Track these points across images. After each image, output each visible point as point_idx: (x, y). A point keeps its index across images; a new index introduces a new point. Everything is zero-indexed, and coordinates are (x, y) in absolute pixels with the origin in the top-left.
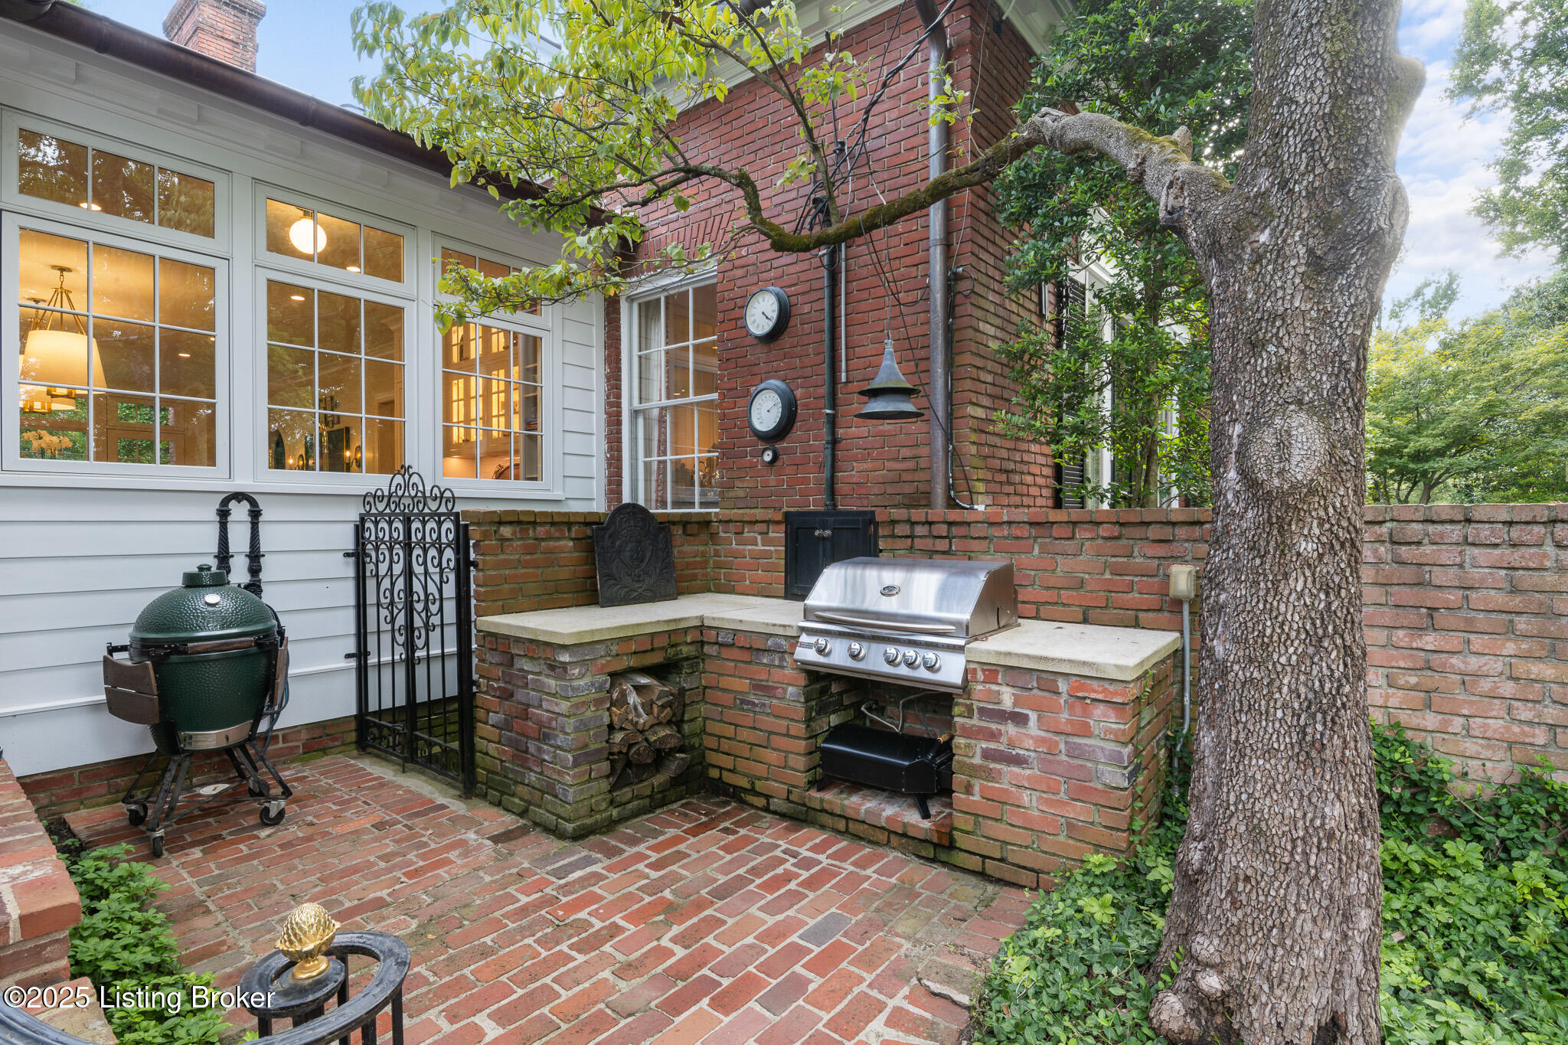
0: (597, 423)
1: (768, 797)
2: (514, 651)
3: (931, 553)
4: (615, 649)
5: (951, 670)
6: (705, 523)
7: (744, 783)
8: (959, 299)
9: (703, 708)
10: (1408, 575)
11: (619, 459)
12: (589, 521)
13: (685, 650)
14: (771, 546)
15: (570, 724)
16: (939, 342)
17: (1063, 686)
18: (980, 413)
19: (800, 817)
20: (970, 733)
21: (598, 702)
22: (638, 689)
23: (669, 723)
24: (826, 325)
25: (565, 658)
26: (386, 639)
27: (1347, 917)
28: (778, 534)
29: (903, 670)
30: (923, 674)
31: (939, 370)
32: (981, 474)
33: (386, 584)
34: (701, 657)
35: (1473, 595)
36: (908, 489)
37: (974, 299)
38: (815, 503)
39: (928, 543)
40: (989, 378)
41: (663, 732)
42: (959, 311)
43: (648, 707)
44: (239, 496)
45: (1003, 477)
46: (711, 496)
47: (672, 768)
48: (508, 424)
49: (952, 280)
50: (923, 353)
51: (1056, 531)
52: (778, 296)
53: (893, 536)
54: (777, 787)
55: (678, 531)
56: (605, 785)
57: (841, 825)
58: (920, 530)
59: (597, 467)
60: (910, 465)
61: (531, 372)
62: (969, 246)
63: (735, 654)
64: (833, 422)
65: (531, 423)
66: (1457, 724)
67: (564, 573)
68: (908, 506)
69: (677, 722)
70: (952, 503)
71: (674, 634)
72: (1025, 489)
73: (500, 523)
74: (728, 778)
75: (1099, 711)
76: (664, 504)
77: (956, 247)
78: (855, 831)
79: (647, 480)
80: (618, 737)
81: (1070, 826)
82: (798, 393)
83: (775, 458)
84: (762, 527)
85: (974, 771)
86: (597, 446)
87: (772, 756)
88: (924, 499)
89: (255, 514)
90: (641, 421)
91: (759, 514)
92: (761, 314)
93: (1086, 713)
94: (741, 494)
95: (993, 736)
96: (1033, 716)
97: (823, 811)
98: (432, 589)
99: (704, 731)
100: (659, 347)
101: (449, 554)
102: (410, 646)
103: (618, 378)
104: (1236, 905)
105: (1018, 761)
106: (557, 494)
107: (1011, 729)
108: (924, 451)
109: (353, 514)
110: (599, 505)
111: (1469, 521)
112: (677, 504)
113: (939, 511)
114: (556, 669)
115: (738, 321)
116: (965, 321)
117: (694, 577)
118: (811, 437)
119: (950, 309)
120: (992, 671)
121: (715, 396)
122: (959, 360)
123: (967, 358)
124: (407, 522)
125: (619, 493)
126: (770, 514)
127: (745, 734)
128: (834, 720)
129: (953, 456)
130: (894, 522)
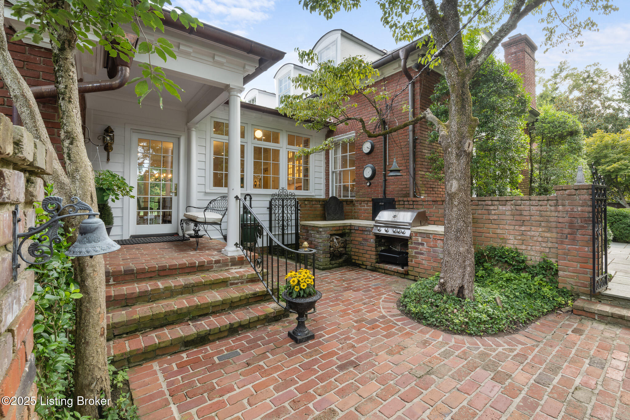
0: (323, 175)
1: (366, 266)
2: (309, 229)
3: (409, 208)
4: (331, 229)
5: (407, 233)
6: (352, 201)
7: (361, 263)
8: (417, 144)
9: (351, 245)
10: (518, 213)
11: (329, 185)
12: (323, 200)
13: (347, 231)
14: (369, 207)
15: (322, 245)
16: (411, 156)
17: (431, 236)
18: (423, 173)
19: (374, 270)
20: (412, 248)
21: (328, 240)
22: (337, 239)
23: (343, 247)
24: (383, 150)
25: (321, 230)
26: (277, 228)
27: (465, 268)
28: (370, 204)
29: (397, 234)
30: (401, 234)
31: (411, 163)
32: (423, 189)
33: (277, 215)
34: (351, 233)
35: (532, 217)
36: (404, 192)
37: (421, 144)
38: (380, 196)
39: (408, 206)
40: (426, 164)
41: (342, 249)
42: (417, 147)
43: (338, 243)
44: (248, 195)
45: (431, 189)
46: (353, 194)
47: (344, 258)
48: (299, 176)
49: (415, 140)
50: (408, 158)
51: (439, 203)
52: (371, 143)
53: (399, 204)
54: (368, 263)
55: (345, 203)
56: (329, 259)
57: (383, 271)
58: (406, 203)
59: (323, 187)
60: (405, 186)
61: (306, 162)
62: (419, 131)
63: (359, 232)
64: (385, 175)
65: (306, 174)
66: (529, 248)
67: (318, 213)
68: (404, 197)
69: (345, 247)
70: (415, 196)
71: (345, 227)
72: (439, 192)
73: (305, 201)
74: (357, 262)
75: (439, 241)
76: (341, 197)
77: (416, 131)
78: (386, 272)
79: (336, 190)
80: (332, 249)
81: (433, 268)
82: (376, 168)
83: (370, 184)
84: (366, 202)
85: (413, 257)
86: (323, 181)
87: (367, 256)
88: (407, 195)
89: (251, 199)
90: (334, 174)
91: (366, 199)
92: (367, 147)
93: (436, 243)
94: (361, 194)
95: (417, 248)
96: (425, 243)
97: (379, 268)
98: (289, 215)
99: (351, 251)
100: (340, 155)
101: (293, 208)
102: (283, 229)
103: (329, 163)
104: (446, 267)
105: (422, 254)
106: (313, 194)
107: (421, 247)
108: (408, 183)
109: (269, 199)
110: (323, 197)
111: (530, 200)
112: (344, 196)
113: (411, 198)
114: (319, 232)
115: (361, 149)
116: (418, 150)
117: (349, 215)
118: (379, 179)
119: (414, 147)
120: (417, 233)
121: (354, 168)
122: (417, 160)
123: (419, 159)
124: (283, 201)
125: (329, 193)
126: (368, 199)
127: (361, 251)
128: (383, 248)
129: (415, 184)
130: (399, 201)
